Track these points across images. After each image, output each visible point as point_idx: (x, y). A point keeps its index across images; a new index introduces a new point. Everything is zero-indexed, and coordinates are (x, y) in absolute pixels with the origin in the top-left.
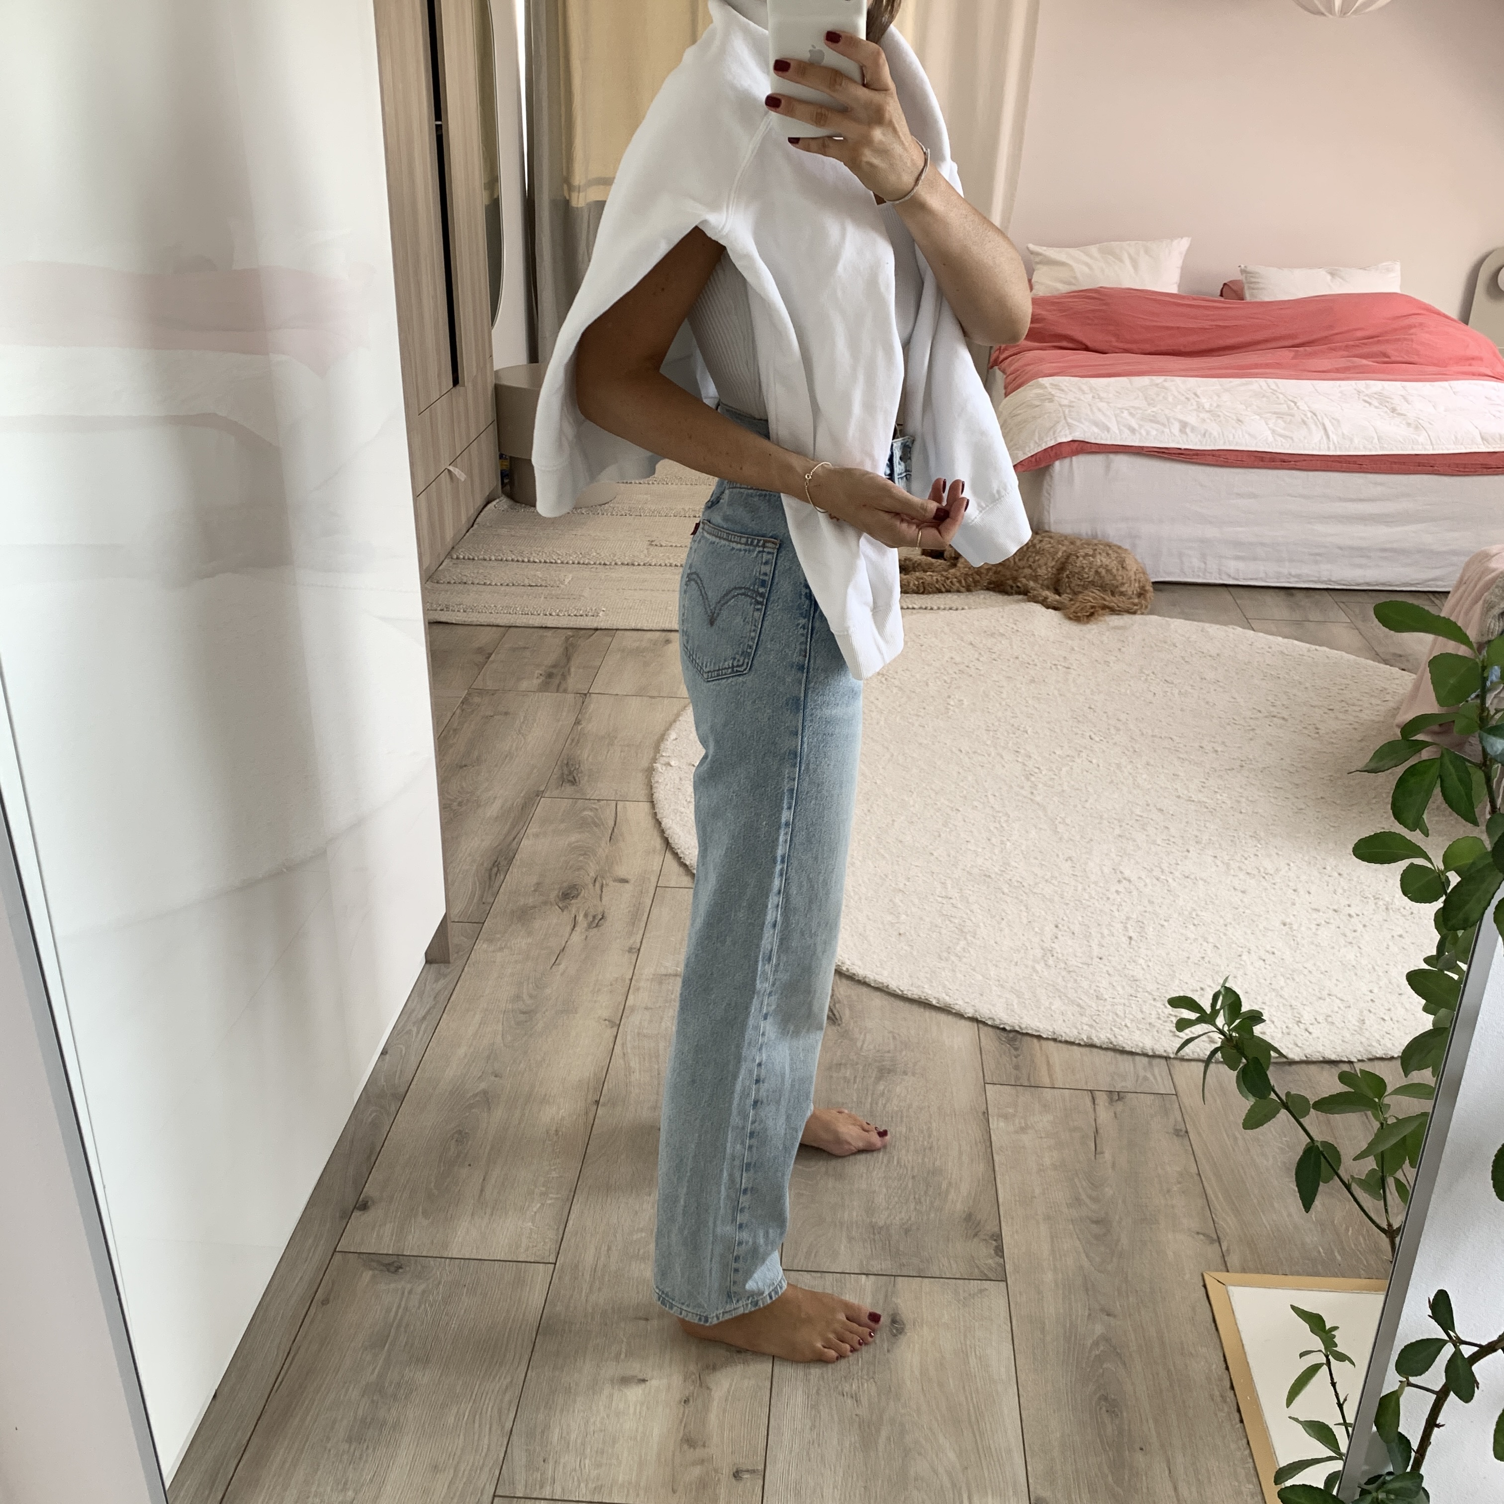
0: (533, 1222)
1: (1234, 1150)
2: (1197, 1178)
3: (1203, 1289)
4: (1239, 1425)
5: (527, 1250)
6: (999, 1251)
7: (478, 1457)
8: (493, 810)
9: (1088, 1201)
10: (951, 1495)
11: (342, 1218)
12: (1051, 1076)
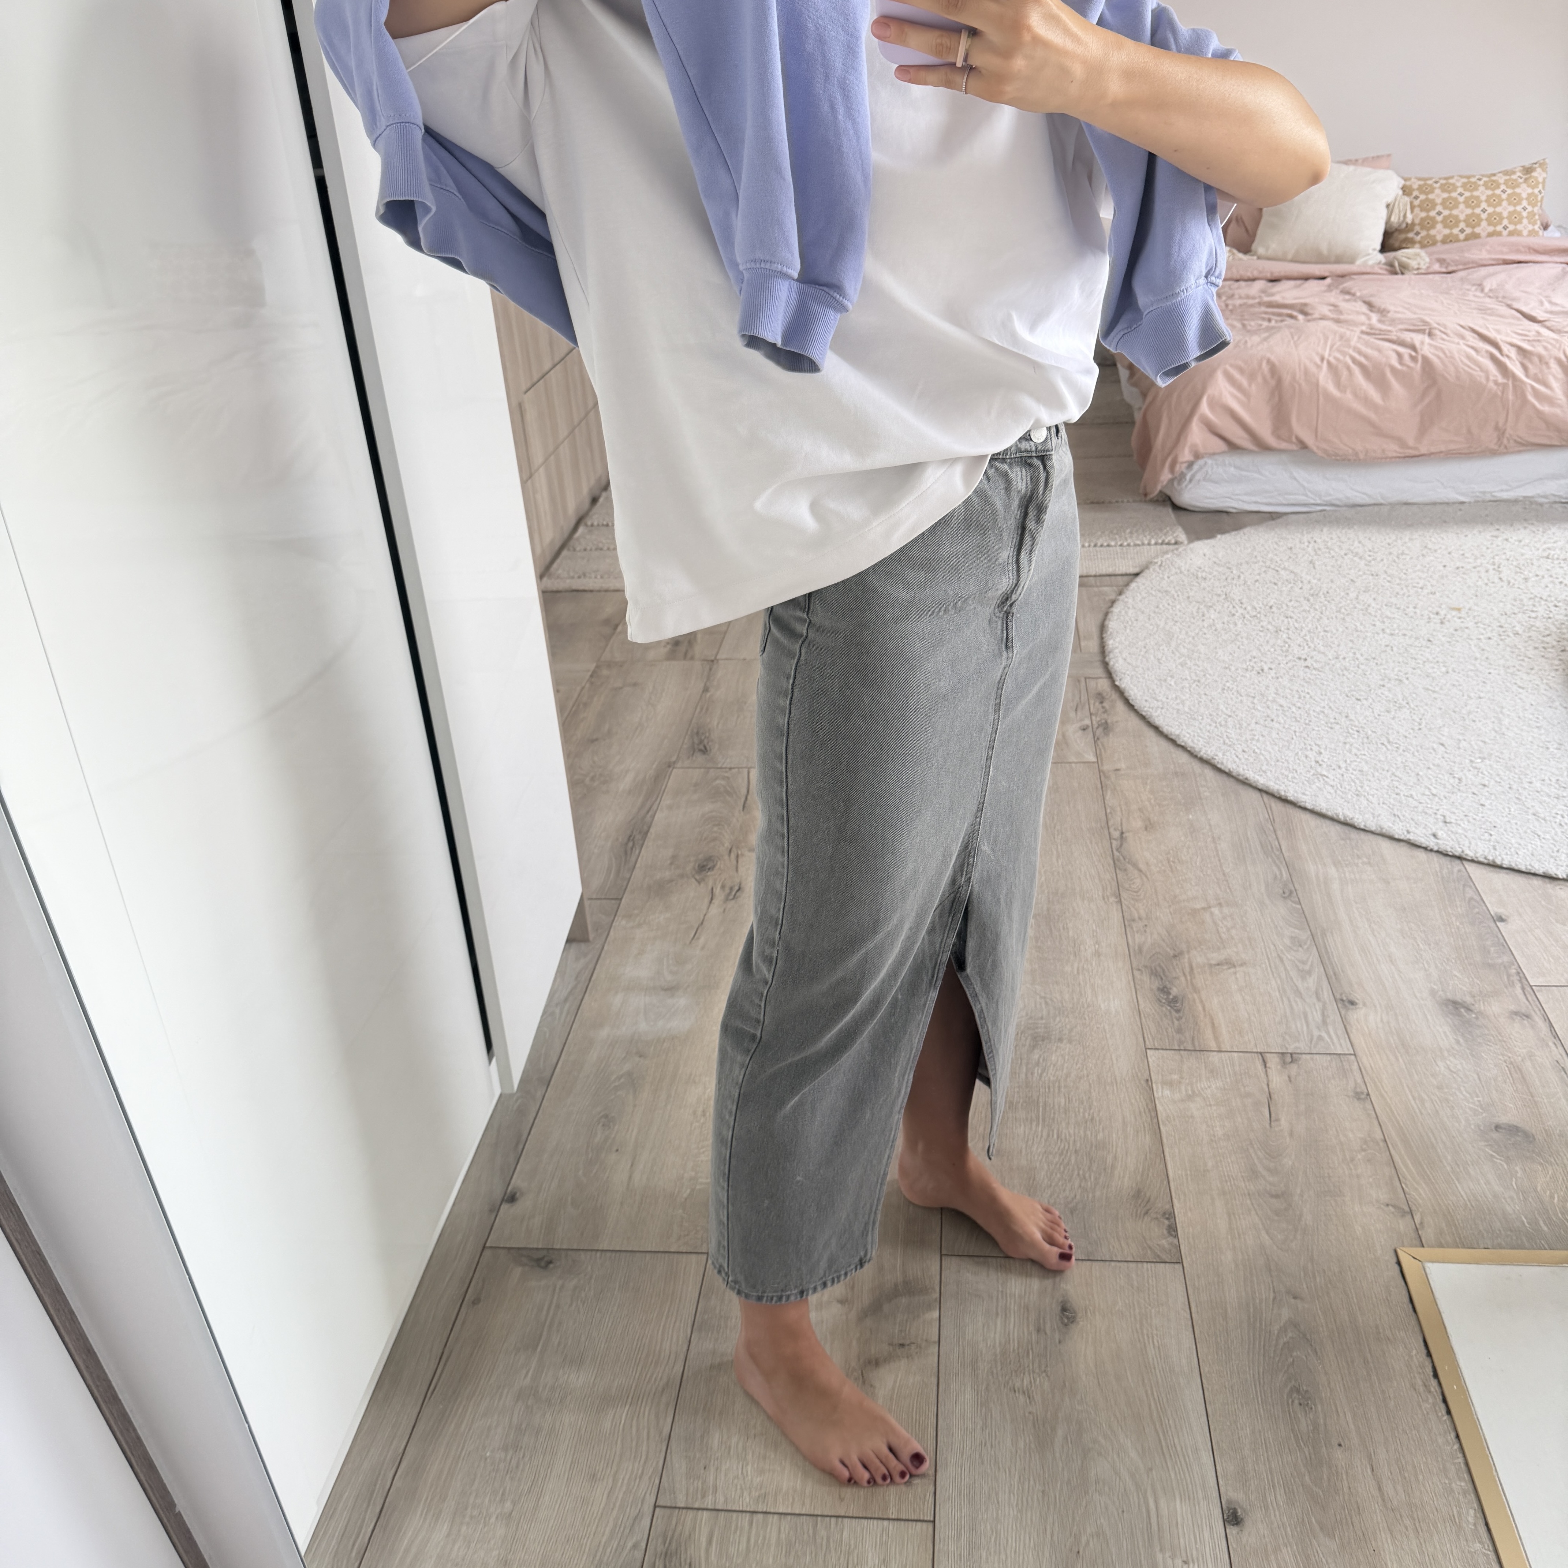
1: (1421, 1113)
2: (1382, 1144)
3: (1397, 1266)
4: (1446, 1417)
5: (679, 1239)
6: (1172, 1230)
7: (637, 1464)
8: (626, 783)
9: (1265, 1173)
10: (1136, 1499)
11: (491, 1211)
12: (1216, 1038)
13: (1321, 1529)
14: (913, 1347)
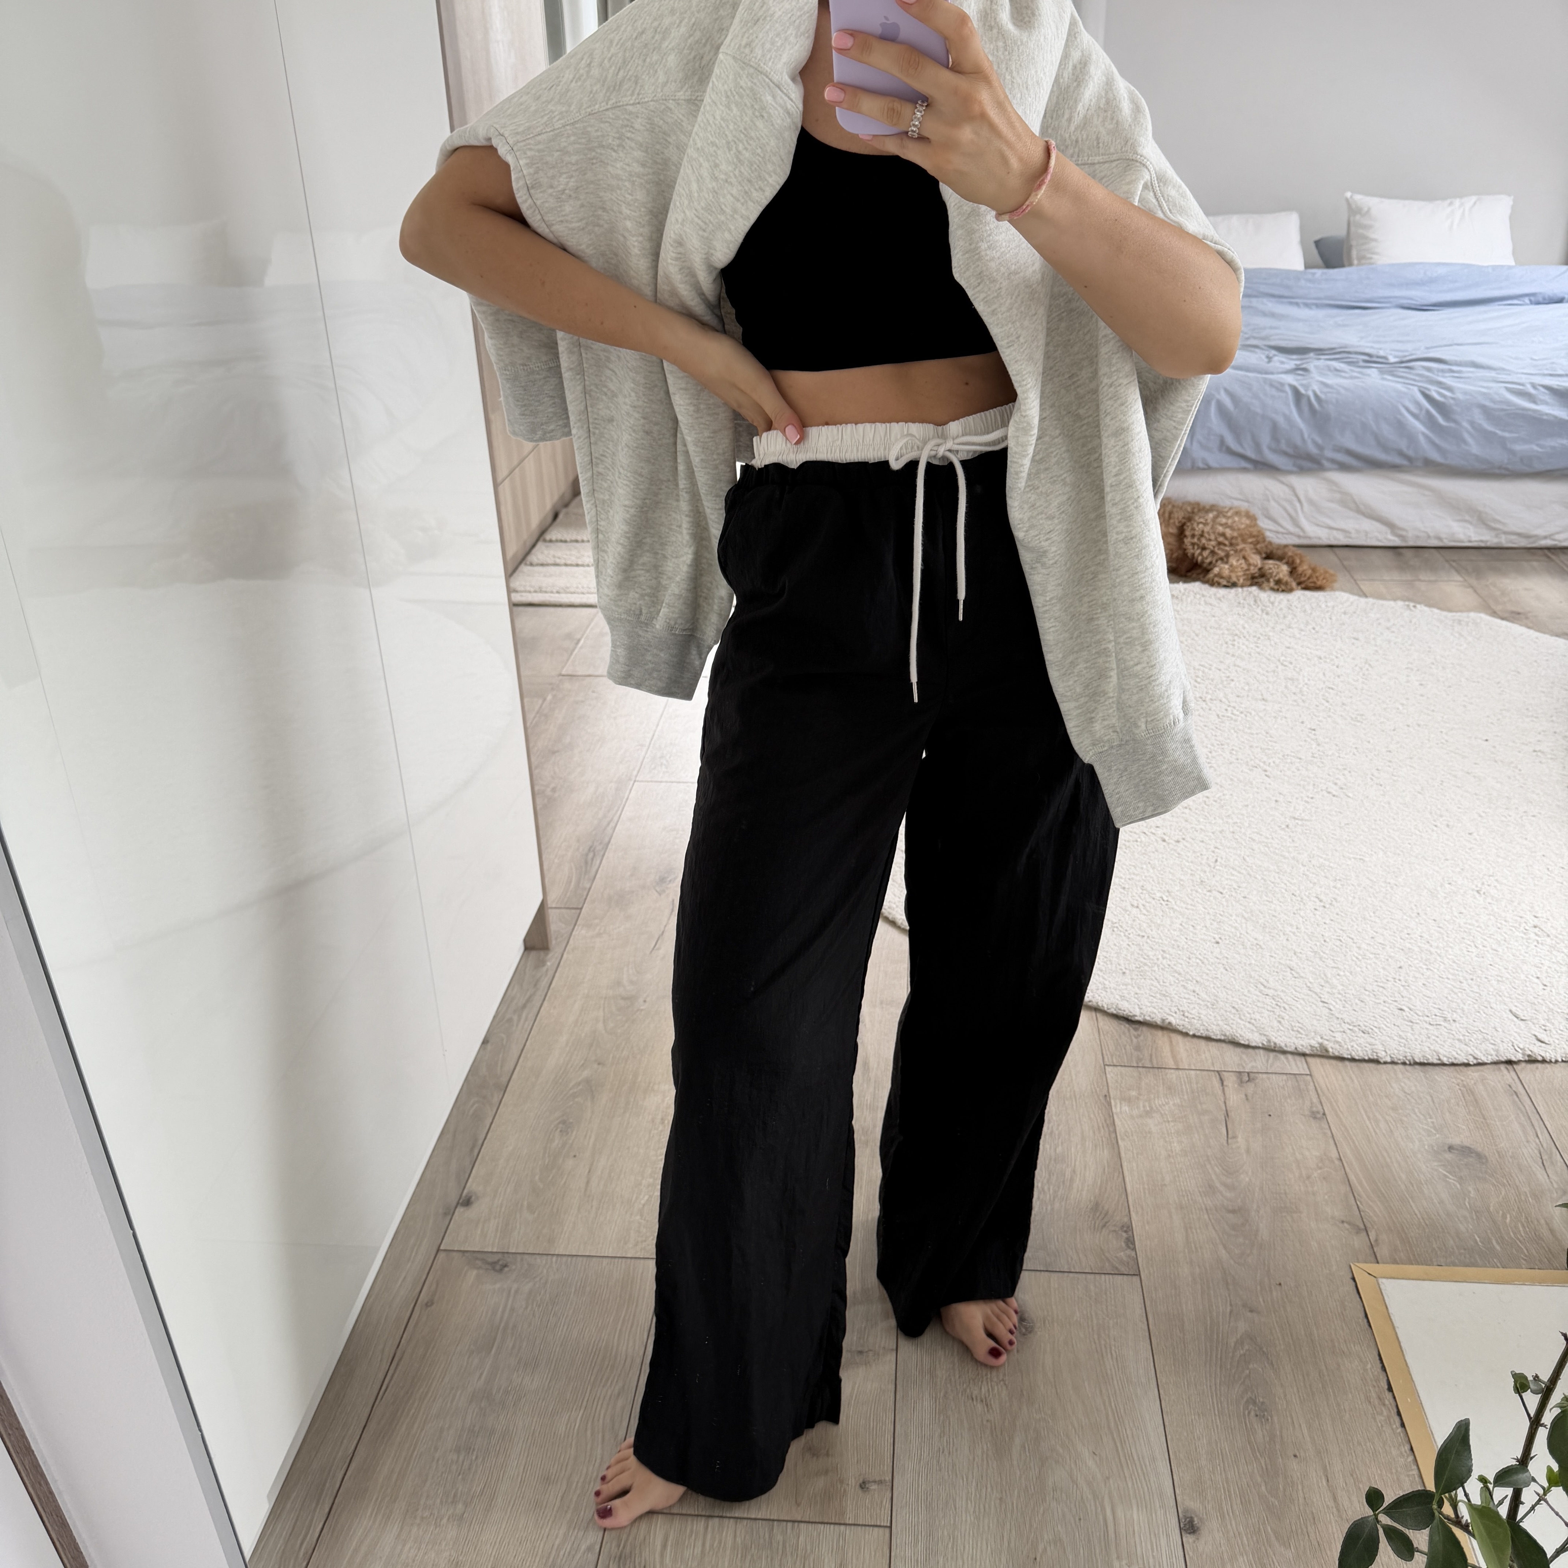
0: (642, 1216)
1: (1376, 1133)
2: (1337, 1162)
3: (1352, 1281)
4: (1400, 1430)
5: (636, 1245)
6: (1130, 1243)
7: (591, 1468)
8: (587, 795)
9: (1222, 1188)
10: (1093, 1508)
11: (445, 1214)
12: (1174, 1056)
13: (1277, 1538)
14: (871, 1354)
